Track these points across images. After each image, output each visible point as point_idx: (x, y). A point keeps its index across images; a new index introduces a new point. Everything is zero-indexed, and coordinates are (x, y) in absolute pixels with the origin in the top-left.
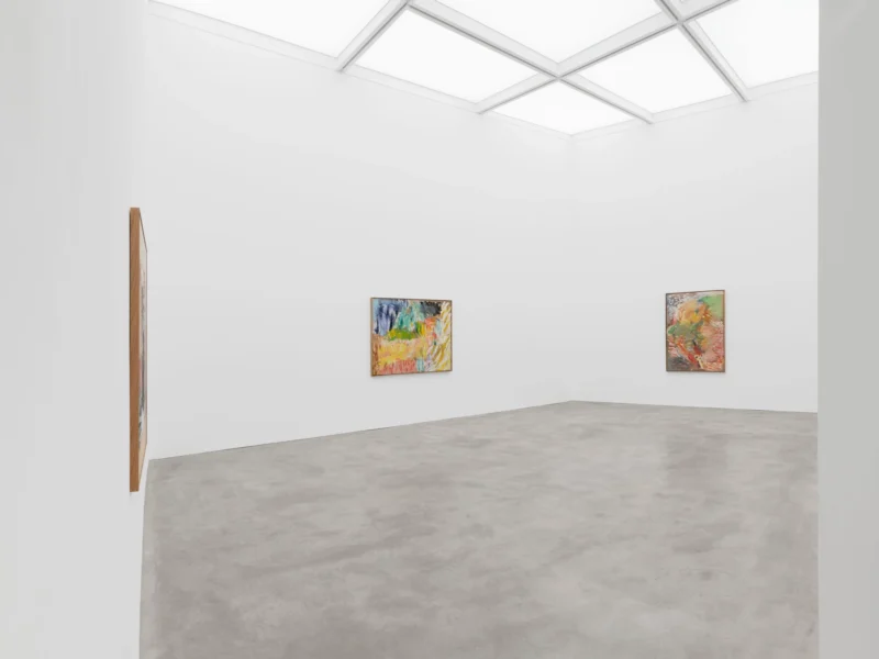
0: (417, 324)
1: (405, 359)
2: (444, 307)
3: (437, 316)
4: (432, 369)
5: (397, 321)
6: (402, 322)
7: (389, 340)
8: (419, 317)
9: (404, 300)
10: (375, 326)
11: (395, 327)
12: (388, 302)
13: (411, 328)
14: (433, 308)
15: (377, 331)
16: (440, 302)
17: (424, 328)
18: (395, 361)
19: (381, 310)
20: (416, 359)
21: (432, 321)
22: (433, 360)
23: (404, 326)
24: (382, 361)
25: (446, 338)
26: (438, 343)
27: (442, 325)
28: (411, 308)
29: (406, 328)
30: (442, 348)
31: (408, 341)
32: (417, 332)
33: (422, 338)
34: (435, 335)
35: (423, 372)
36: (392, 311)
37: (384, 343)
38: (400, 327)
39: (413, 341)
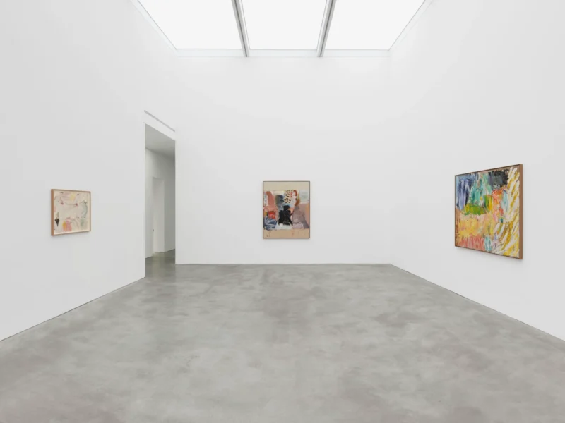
0: (485, 198)
1: (475, 234)
2: (511, 175)
3: (504, 187)
4: (498, 251)
5: (470, 195)
6: (474, 197)
7: (466, 214)
8: (487, 191)
9: (475, 173)
10: (457, 202)
11: (469, 202)
12: (464, 178)
13: (481, 203)
14: (499, 177)
15: (458, 205)
16: (507, 169)
17: (491, 203)
18: (469, 236)
19: (460, 186)
20: (484, 237)
21: (500, 193)
22: (500, 240)
23: (475, 201)
24: (462, 233)
25: (513, 214)
26: (505, 221)
27: (509, 197)
28: (481, 181)
29: (477, 203)
30: (509, 227)
31: (478, 217)
32: (485, 206)
33: (489, 214)
34: (501, 210)
35: (490, 252)
36: (467, 186)
37: (462, 217)
38: (472, 201)
39: (482, 216)
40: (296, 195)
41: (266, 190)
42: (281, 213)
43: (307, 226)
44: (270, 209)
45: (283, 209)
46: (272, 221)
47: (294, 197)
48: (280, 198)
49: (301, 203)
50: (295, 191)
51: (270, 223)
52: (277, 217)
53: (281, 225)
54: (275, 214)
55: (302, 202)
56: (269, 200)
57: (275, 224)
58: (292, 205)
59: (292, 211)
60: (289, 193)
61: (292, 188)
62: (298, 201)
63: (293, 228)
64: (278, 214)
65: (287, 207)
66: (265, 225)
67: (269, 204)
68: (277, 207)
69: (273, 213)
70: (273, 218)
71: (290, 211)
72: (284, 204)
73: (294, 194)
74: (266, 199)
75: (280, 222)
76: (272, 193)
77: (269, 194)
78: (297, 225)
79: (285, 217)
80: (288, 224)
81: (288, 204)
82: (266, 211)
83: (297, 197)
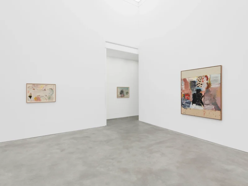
40: (207, 80)
41: (183, 78)
42: (194, 95)
43: (218, 108)
44: (186, 92)
45: (195, 92)
46: (187, 101)
47: (205, 82)
48: (193, 83)
49: (212, 87)
50: (206, 76)
51: (186, 103)
52: (191, 99)
53: (194, 105)
54: (189, 96)
55: (214, 86)
56: (185, 85)
57: (190, 104)
58: (203, 88)
59: (203, 94)
60: (201, 78)
61: (203, 74)
62: (209, 85)
63: (205, 109)
64: (191, 96)
65: (199, 91)
66: (182, 104)
67: (185, 88)
68: (191, 91)
69: (188, 95)
70: (188, 99)
71: (201, 94)
72: (197, 88)
73: (205, 79)
74: (183, 84)
75: (194, 102)
76: (187, 79)
77: (185, 80)
78: (208, 106)
79: (197, 99)
80: (200, 105)
81: (200, 88)
82: (183, 93)
83: (208, 82)
